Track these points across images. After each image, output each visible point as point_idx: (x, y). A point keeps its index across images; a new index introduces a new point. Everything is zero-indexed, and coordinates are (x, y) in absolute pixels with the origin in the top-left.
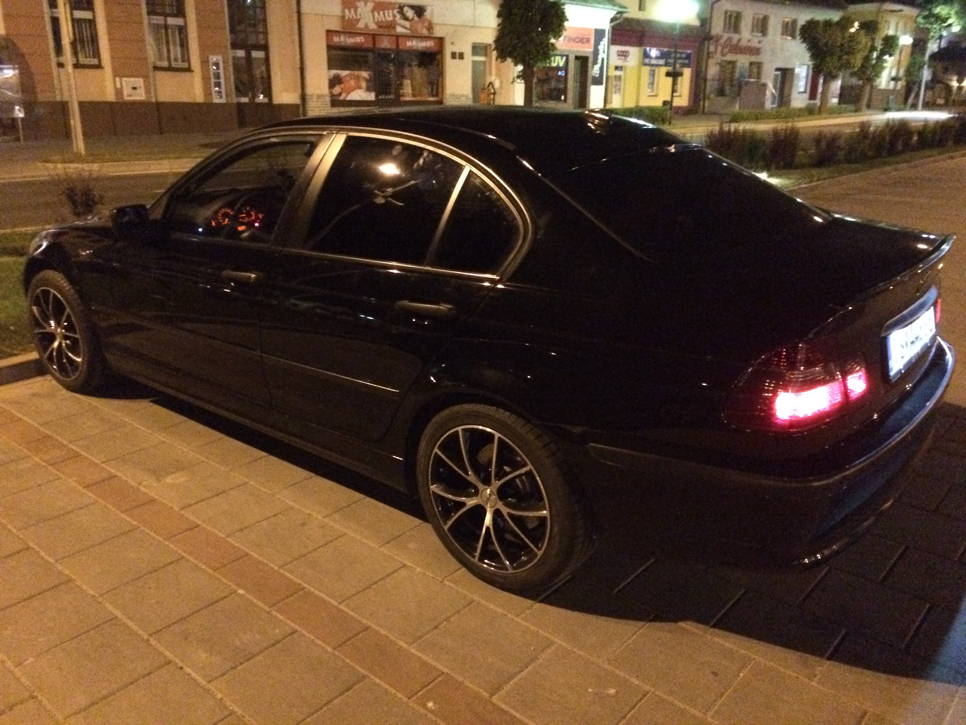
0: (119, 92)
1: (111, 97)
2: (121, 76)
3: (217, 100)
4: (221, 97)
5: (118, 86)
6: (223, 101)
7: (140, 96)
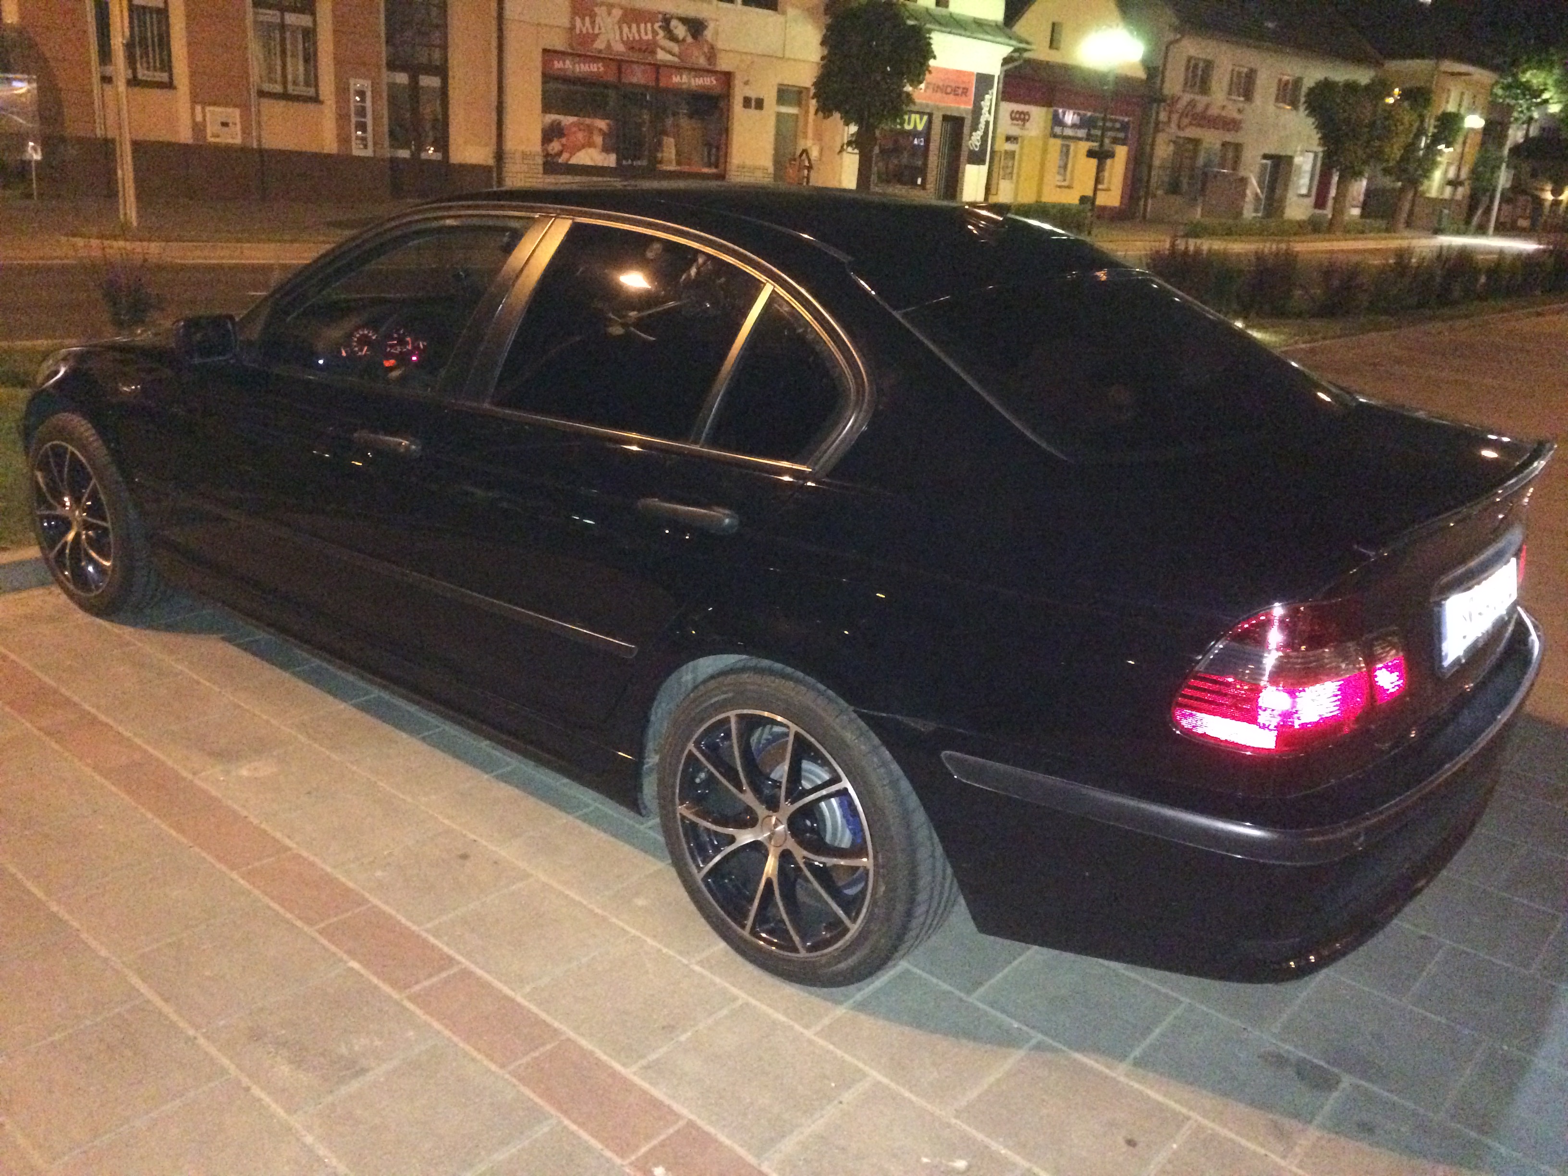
0: (198, 128)
1: (185, 136)
2: (204, 104)
3: (357, 151)
4: (366, 146)
5: (199, 118)
6: (369, 153)
7: (234, 137)
